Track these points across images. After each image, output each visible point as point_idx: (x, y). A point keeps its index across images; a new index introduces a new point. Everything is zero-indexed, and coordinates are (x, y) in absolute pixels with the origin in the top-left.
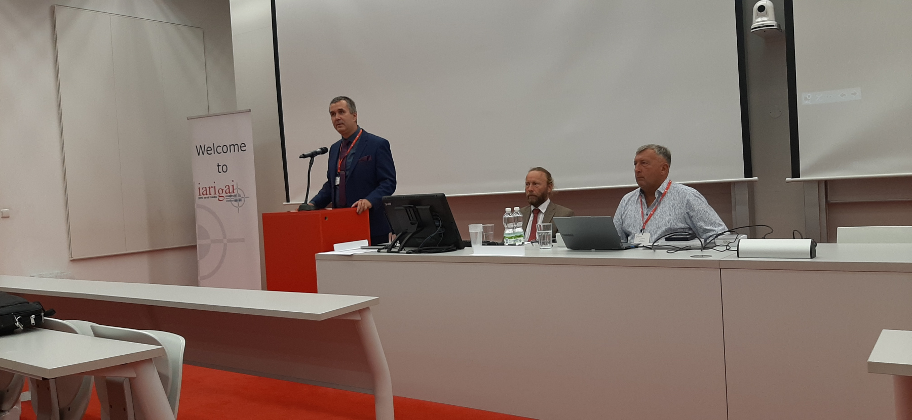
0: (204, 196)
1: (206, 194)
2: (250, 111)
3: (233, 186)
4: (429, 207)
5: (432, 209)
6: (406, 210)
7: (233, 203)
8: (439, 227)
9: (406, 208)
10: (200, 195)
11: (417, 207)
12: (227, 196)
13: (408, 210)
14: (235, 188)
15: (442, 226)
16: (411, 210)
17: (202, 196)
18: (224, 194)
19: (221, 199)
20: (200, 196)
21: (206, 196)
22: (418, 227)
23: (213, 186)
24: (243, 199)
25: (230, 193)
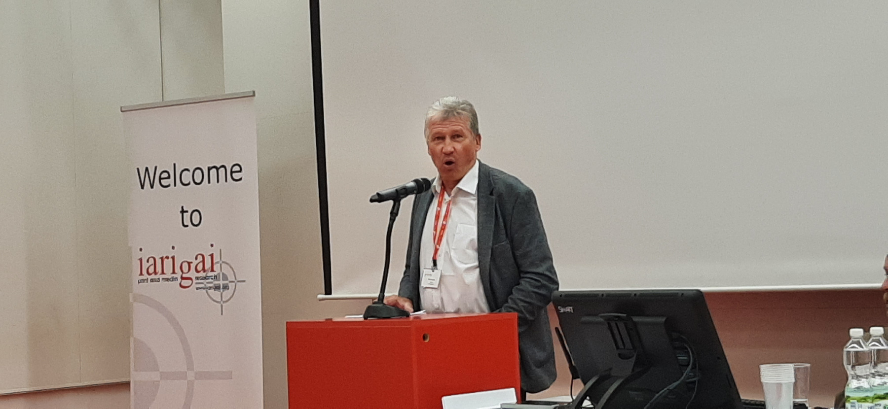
0: (150, 277)
1: (155, 273)
2: (254, 95)
3: (212, 256)
4: (664, 319)
5: (670, 325)
6: (609, 324)
7: (211, 292)
8: (688, 365)
9: (608, 320)
10: (141, 274)
11: (636, 319)
12: (197, 278)
13: (613, 324)
14: (214, 262)
15: (694, 364)
16: (621, 325)
17: (146, 276)
18: (193, 274)
19: (185, 283)
20: (142, 277)
21: (153, 277)
22: (636, 364)
23: (170, 256)
24: (232, 286)
25: (204, 270)
